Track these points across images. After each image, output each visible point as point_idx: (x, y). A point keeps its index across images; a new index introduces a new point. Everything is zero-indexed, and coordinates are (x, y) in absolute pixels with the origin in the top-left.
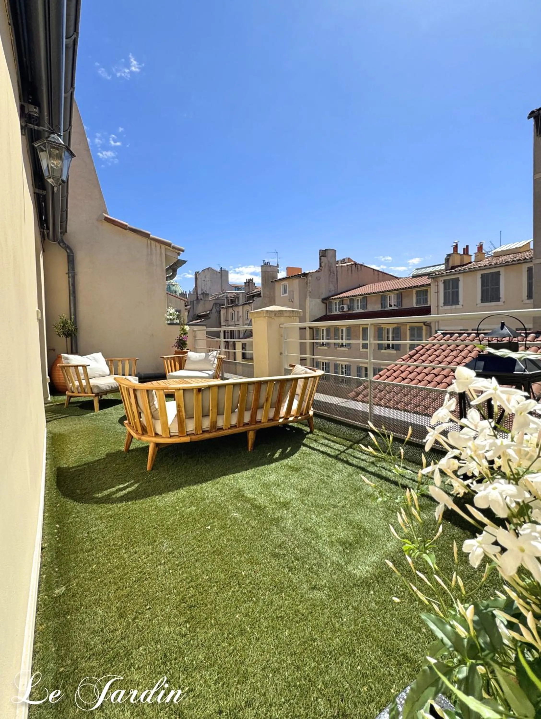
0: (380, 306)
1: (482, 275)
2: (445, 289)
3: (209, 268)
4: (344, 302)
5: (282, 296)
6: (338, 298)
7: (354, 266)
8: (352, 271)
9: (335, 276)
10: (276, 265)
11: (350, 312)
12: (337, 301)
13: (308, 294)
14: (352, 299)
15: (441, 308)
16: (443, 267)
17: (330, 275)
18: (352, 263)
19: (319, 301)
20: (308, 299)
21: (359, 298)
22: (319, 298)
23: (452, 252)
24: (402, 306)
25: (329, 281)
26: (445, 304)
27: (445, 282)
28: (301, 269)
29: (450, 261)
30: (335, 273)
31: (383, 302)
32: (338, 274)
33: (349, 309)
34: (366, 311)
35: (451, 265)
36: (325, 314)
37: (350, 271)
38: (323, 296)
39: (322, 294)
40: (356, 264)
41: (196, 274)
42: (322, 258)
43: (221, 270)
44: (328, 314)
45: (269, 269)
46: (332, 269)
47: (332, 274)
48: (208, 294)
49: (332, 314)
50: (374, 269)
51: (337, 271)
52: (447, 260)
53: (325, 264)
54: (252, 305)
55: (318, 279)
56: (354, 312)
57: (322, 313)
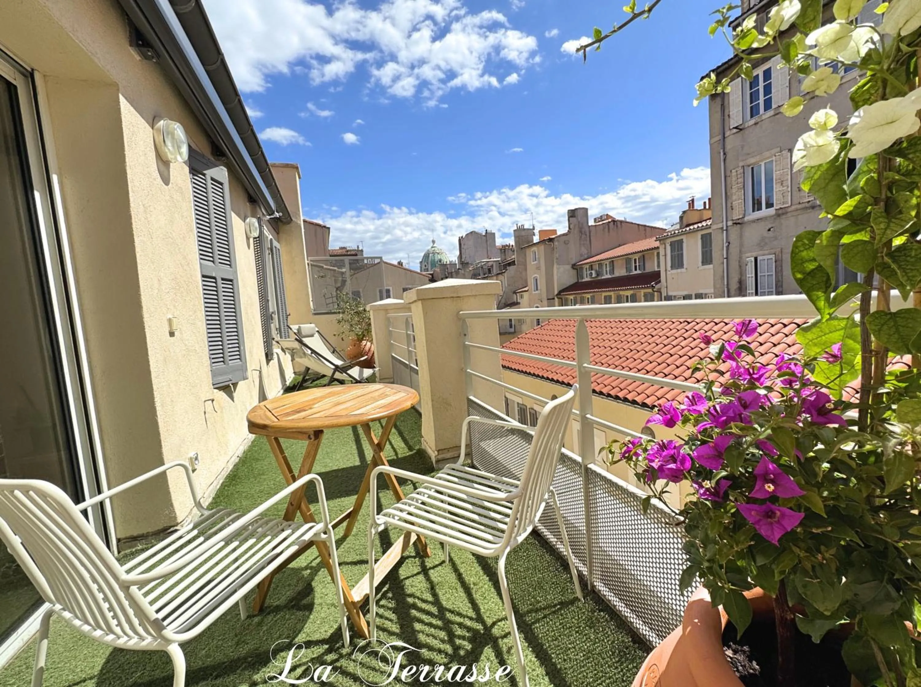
0: (625, 270)
1: (702, 235)
2: (672, 252)
3: (472, 232)
4: (594, 267)
5: (533, 263)
6: (587, 263)
7: (612, 223)
8: (609, 229)
9: (588, 239)
10: (532, 228)
11: (599, 278)
12: (587, 266)
13: (555, 261)
14: (600, 263)
15: (668, 273)
16: (678, 226)
17: (581, 237)
18: (610, 220)
19: (569, 267)
20: (555, 266)
21: (607, 262)
22: (568, 264)
23: (687, 208)
24: (644, 270)
25: (580, 244)
26: (672, 267)
27: (672, 244)
28: (556, 230)
29: (684, 219)
30: (588, 234)
31: (628, 266)
32: (592, 234)
33: (598, 275)
34: (613, 276)
35: (685, 223)
36: (576, 281)
37: (606, 230)
38: (573, 262)
39: (571, 259)
40: (614, 221)
41: (460, 240)
42: (571, 219)
43: (486, 233)
44: (580, 281)
45: (523, 233)
46: (583, 230)
47: (583, 236)
48: (467, 263)
49: (584, 280)
50: (638, 225)
51: (590, 232)
52: (681, 218)
53: (575, 226)
54: (506, 274)
55: (566, 243)
56: (603, 278)
57: (573, 281)
